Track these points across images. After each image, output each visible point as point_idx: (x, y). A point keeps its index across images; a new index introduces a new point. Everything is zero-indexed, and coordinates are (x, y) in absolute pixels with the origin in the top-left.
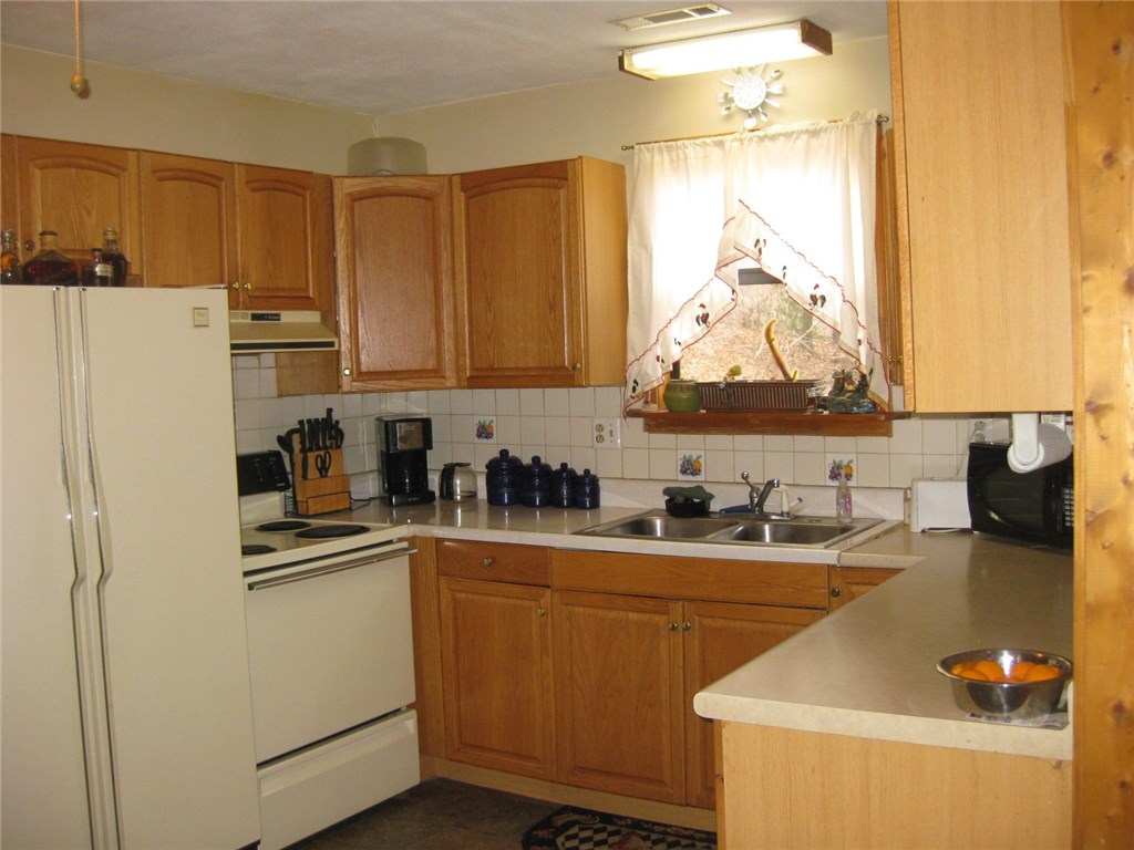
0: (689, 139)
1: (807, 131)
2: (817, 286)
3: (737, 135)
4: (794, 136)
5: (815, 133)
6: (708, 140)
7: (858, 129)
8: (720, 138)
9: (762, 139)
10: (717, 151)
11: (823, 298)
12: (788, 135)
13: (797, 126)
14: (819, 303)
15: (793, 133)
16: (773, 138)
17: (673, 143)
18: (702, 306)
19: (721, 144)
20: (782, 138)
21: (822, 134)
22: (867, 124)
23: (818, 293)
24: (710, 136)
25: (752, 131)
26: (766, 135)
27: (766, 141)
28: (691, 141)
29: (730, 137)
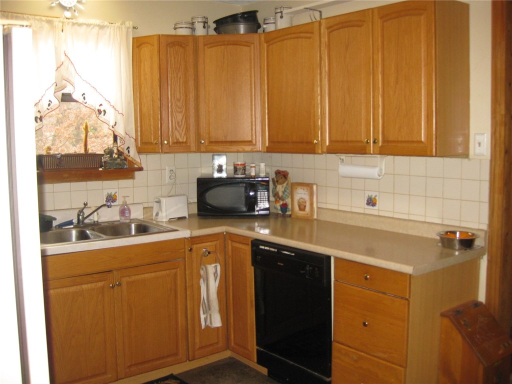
0: (30, 15)
1: (99, 25)
2: (101, 105)
3: (61, 19)
4: (92, 26)
5: (101, 27)
6: (44, 18)
7: (124, 30)
8: (51, 19)
9: (74, 24)
10: (46, 26)
11: (105, 111)
12: (88, 25)
13: (92, 21)
14: (103, 113)
15: (91, 24)
16: (80, 25)
17: (21, 15)
18: (39, 111)
19: (50, 22)
20: (85, 26)
21: (106, 29)
22: (128, 28)
23: (102, 108)
24: (44, 16)
25: (69, 19)
26: (77, 23)
27: (76, 26)
28: (32, 16)
29: (57, 19)
